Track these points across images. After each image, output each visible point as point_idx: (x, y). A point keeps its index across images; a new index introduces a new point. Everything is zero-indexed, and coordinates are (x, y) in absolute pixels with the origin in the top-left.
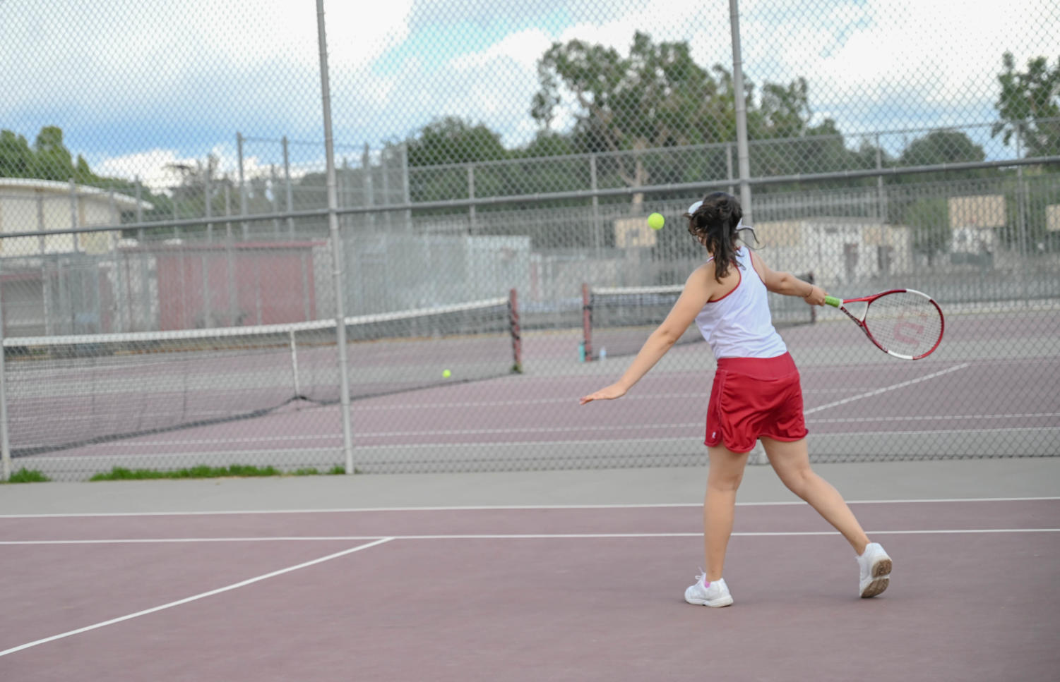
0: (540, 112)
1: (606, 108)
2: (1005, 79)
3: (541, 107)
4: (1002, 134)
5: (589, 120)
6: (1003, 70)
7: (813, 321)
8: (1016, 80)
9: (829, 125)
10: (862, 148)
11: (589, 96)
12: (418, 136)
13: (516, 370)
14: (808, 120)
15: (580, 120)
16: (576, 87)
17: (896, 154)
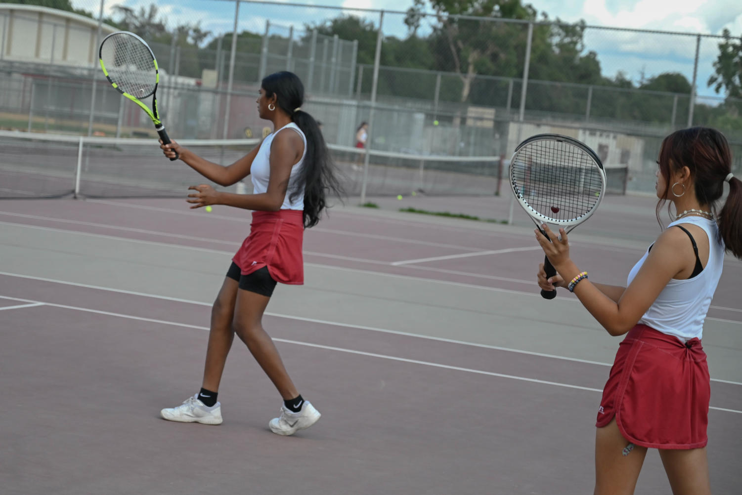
0: (411, 20)
1: (455, 26)
2: (722, 47)
3: (412, 18)
4: (714, 86)
5: (441, 30)
6: (723, 41)
8: (731, 49)
9: (592, 56)
10: (617, 79)
11: (445, 15)
12: (329, 24)
13: (497, 194)
14: (581, 51)
15: (435, 29)
16: (437, 7)
17: (637, 85)
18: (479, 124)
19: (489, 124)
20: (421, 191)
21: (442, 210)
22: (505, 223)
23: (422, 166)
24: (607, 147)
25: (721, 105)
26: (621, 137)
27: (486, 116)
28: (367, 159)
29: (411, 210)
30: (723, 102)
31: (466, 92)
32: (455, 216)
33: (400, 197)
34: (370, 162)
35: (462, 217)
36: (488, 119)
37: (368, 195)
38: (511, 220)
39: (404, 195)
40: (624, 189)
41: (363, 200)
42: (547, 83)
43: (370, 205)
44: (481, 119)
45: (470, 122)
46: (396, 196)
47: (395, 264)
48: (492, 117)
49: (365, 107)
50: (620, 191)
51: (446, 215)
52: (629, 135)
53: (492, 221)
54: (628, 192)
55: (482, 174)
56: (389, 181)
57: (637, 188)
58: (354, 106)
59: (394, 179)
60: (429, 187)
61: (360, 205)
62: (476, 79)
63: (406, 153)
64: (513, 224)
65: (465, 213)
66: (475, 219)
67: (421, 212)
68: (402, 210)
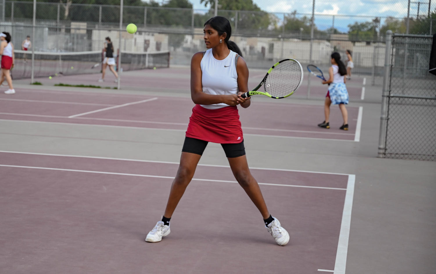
4: (204, 3)
7: (168, 67)
17: (161, 5)
18: (78, 32)
19: (84, 32)
20: (61, 73)
21: (79, 84)
22: (116, 88)
23: (60, 58)
24: (149, 41)
25: (206, 14)
26: (156, 35)
27: (81, 27)
28: (33, 57)
29: (61, 85)
30: (207, 12)
31: (67, 13)
32: (87, 87)
33: (50, 78)
34: (35, 59)
35: (91, 87)
36: (82, 29)
37: (35, 77)
38: (119, 87)
39: (52, 76)
40: (168, 64)
41: (33, 80)
42: (112, 6)
43: (37, 84)
44: (79, 29)
45: (72, 31)
46: (48, 77)
47: (70, 117)
48: (85, 27)
49: (17, 26)
50: (166, 65)
51: (82, 86)
52: (160, 33)
53: (108, 88)
54: (171, 66)
55: (88, 61)
56: (43, 69)
57: (175, 63)
58: (10, 26)
59: (45, 67)
60: (65, 70)
61: (31, 84)
62: (71, 6)
63: (42, 51)
64: (120, 89)
65: (93, 84)
66: (99, 87)
67: (67, 85)
68: (56, 85)
